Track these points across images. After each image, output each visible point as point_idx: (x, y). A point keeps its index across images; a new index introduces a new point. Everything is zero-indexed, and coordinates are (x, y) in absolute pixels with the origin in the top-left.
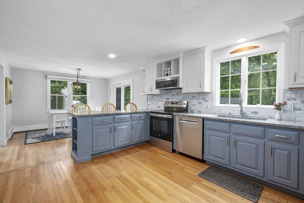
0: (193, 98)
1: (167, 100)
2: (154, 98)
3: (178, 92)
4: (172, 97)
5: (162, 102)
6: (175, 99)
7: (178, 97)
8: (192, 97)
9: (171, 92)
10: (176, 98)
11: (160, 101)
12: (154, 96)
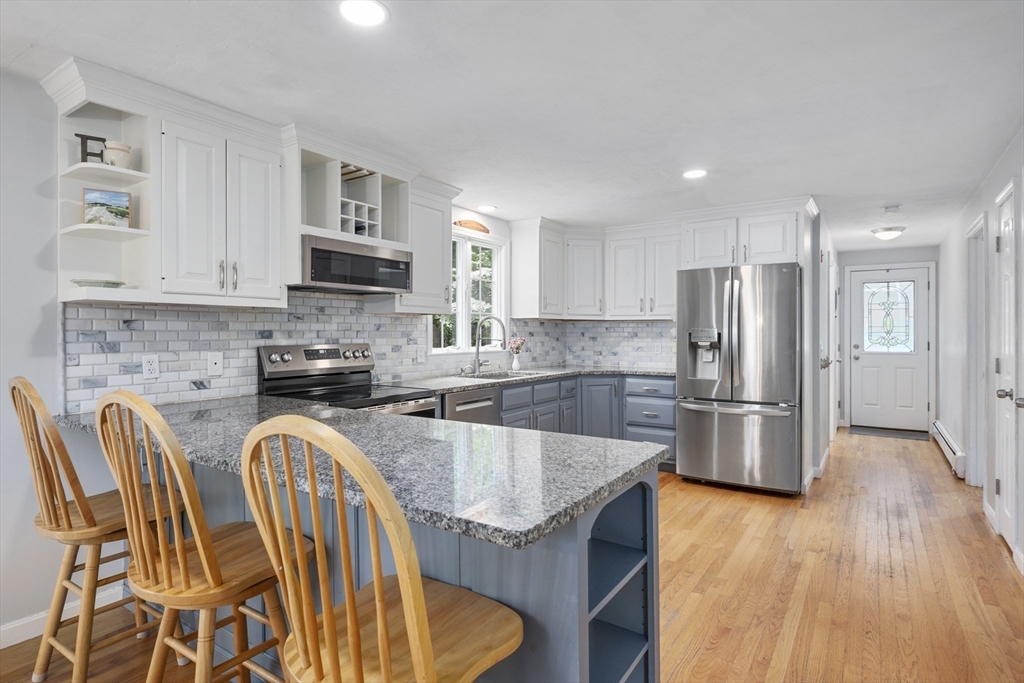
0: (378, 333)
1: (262, 342)
2: (148, 325)
3: (322, 303)
4: (291, 326)
5: (229, 353)
6: (307, 336)
7: (320, 326)
8: (373, 328)
10: (311, 331)
11: (208, 346)
12: (144, 317)
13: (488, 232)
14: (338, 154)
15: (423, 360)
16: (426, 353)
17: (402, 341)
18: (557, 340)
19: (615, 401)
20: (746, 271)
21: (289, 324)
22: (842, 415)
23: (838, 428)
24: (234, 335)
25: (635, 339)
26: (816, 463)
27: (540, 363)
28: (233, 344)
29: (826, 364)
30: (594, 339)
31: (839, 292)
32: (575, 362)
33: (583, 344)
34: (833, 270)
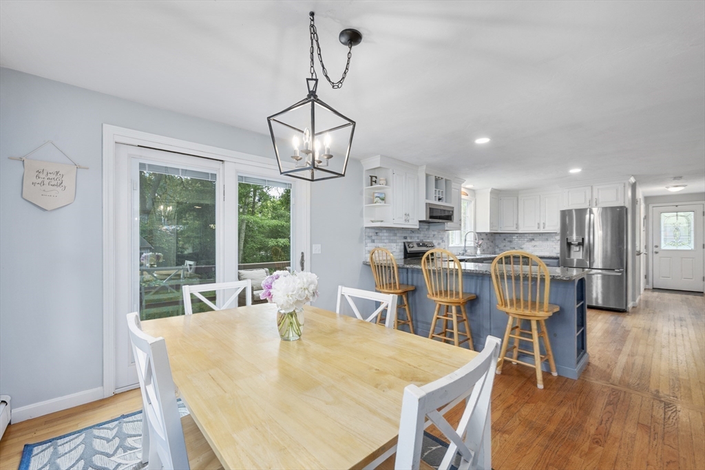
0: (434, 237)
1: (404, 241)
2: (381, 234)
4: (411, 235)
5: (397, 244)
8: (432, 236)
10: (416, 237)
11: (393, 241)
13: (467, 195)
14: (434, 173)
17: (441, 241)
18: (493, 242)
20: (595, 210)
22: (647, 282)
23: (645, 289)
24: (399, 238)
25: (533, 242)
26: (634, 300)
28: (398, 241)
29: (639, 254)
30: (510, 242)
31: (646, 218)
33: (505, 244)
34: (643, 206)
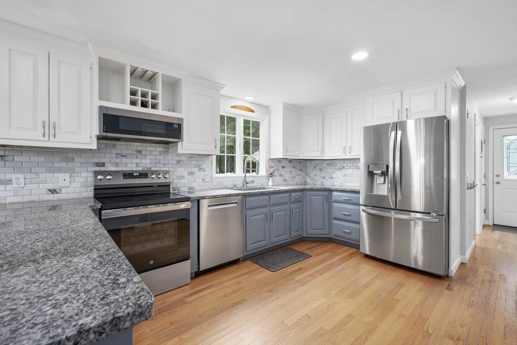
0: (178, 165)
1: (98, 169)
2: (20, 159)
3: (139, 148)
4: (118, 160)
5: (73, 175)
6: (129, 166)
7: (138, 161)
8: (175, 162)
9: (114, 146)
10: (132, 163)
11: (60, 170)
12: (14, 154)
13: (254, 112)
14: (129, 61)
15: (209, 180)
16: (211, 176)
17: (196, 170)
18: (301, 170)
19: (326, 205)
21: (117, 159)
22: (487, 218)
23: (484, 226)
24: (78, 165)
25: (343, 170)
26: (463, 252)
27: (289, 183)
28: (76, 170)
29: (473, 186)
30: (321, 170)
32: (311, 182)
33: (315, 173)
34: (479, 129)
